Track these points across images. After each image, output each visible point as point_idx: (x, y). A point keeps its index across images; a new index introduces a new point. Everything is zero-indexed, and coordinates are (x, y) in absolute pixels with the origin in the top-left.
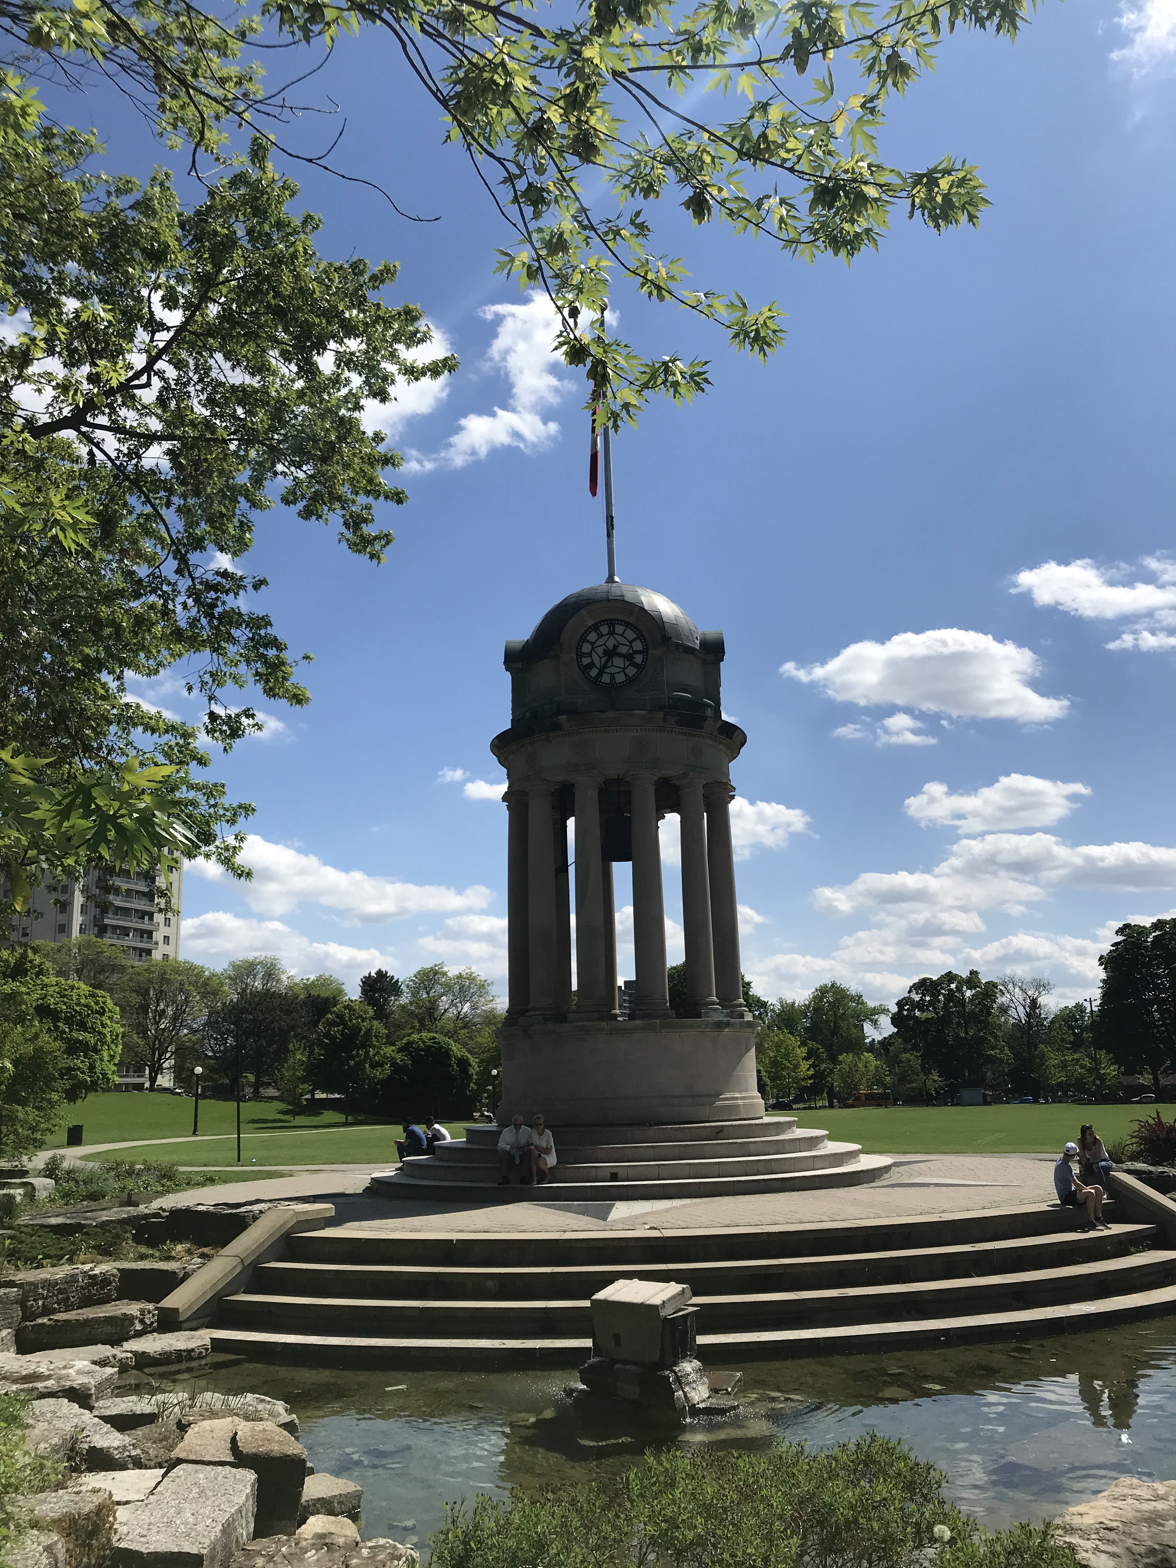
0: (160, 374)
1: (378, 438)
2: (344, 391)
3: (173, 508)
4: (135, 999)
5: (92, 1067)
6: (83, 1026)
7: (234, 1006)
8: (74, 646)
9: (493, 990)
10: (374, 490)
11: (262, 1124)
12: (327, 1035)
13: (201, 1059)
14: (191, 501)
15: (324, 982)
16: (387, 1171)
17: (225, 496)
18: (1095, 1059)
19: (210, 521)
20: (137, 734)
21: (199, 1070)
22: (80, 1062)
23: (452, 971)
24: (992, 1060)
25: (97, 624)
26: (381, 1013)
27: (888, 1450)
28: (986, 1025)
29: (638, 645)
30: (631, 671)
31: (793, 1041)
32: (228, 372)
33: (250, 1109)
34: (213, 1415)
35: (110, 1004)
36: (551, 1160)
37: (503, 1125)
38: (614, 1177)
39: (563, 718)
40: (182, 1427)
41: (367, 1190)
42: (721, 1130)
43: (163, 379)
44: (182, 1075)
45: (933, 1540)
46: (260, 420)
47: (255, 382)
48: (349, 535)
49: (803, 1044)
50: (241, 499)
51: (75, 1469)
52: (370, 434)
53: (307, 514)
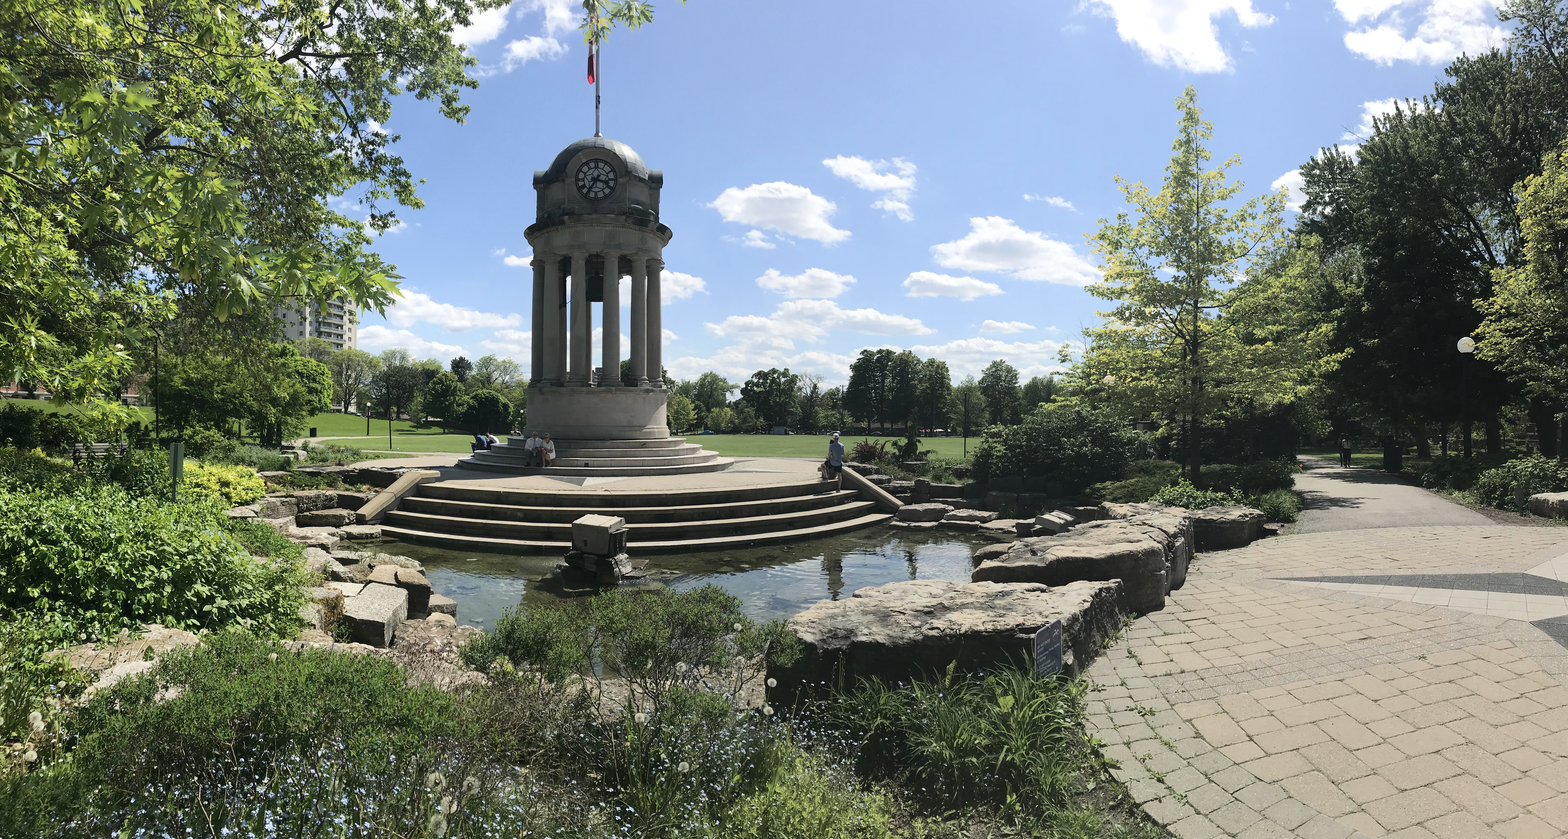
0: (338, 17)
1: (461, 48)
2: (442, 19)
3: (349, 97)
4: (336, 368)
5: (320, 400)
6: (314, 380)
7: (386, 373)
8: (302, 181)
9: (522, 369)
10: (460, 81)
11: (401, 432)
12: (433, 389)
13: (370, 399)
14: (358, 92)
15: (432, 362)
16: (467, 457)
17: (376, 89)
18: (842, 414)
19: (368, 104)
20: (335, 227)
21: (369, 404)
22: (314, 398)
23: (500, 359)
24: (792, 413)
25: (313, 168)
26: (462, 379)
27: (716, 591)
28: (790, 396)
29: (611, 176)
30: (607, 191)
31: (687, 401)
32: (376, 11)
33: (396, 424)
34: (385, 563)
35: (326, 370)
36: (553, 456)
37: (527, 437)
38: (587, 465)
39: (566, 217)
40: (371, 567)
41: (457, 466)
42: (645, 443)
43: (341, 19)
44: (361, 407)
45: (734, 630)
46: (395, 40)
47: (390, 16)
48: (445, 108)
49: (693, 402)
50: (384, 89)
51: (327, 579)
52: (457, 46)
53: (421, 96)
